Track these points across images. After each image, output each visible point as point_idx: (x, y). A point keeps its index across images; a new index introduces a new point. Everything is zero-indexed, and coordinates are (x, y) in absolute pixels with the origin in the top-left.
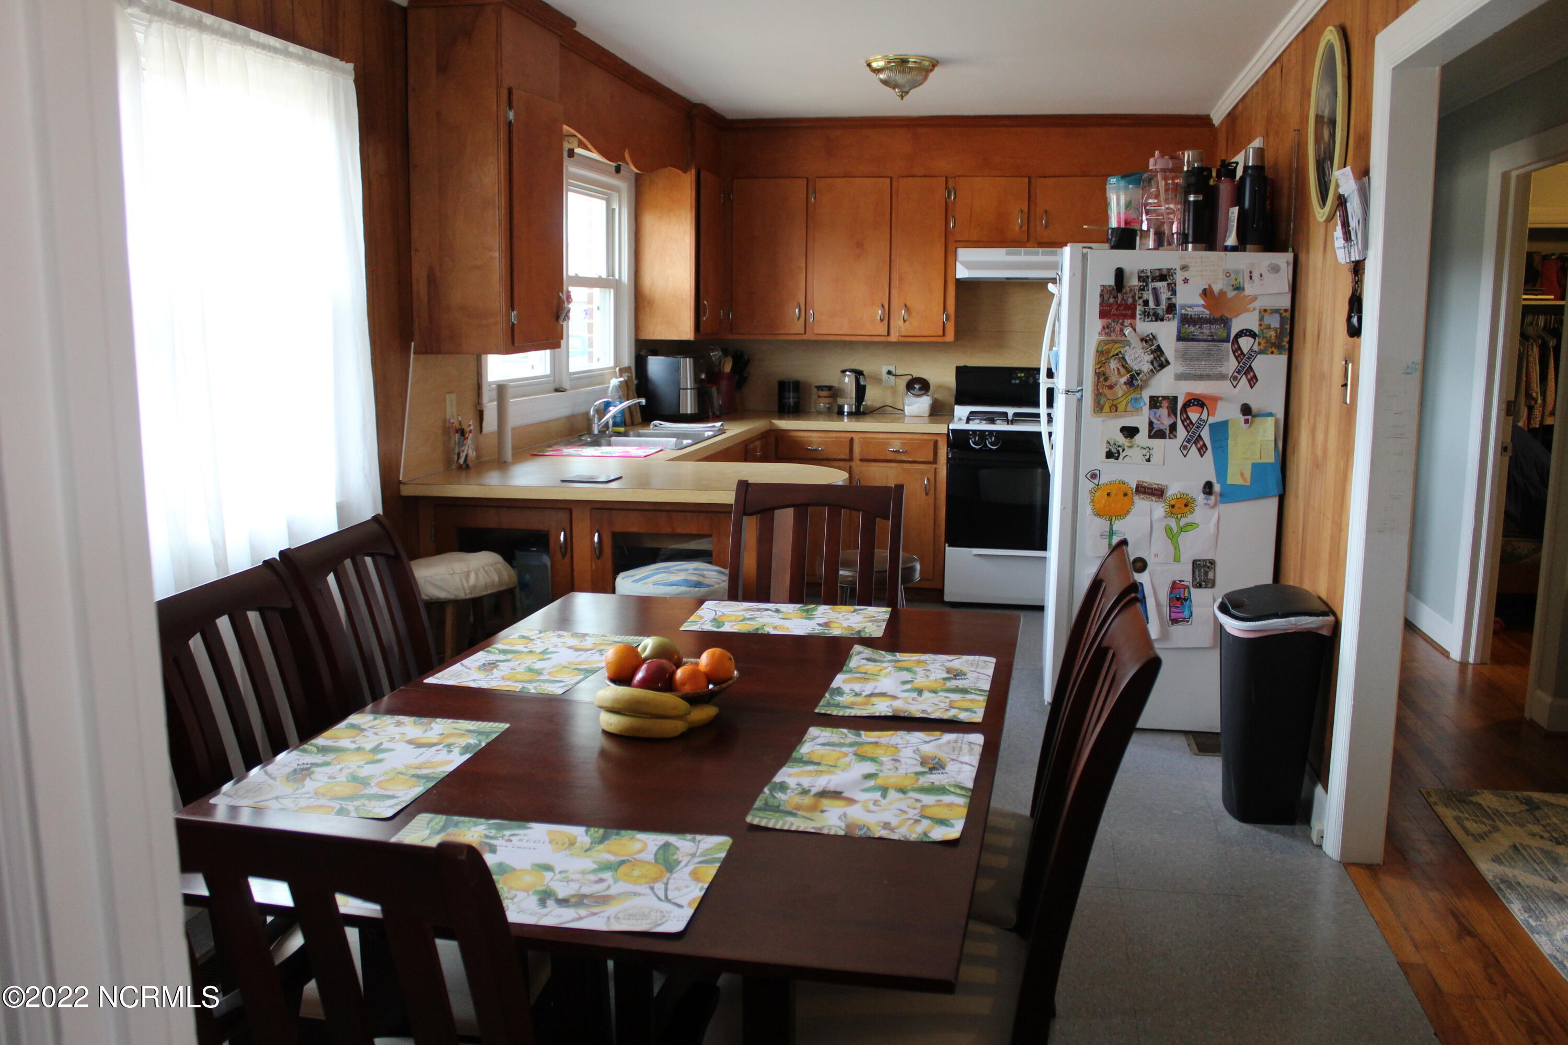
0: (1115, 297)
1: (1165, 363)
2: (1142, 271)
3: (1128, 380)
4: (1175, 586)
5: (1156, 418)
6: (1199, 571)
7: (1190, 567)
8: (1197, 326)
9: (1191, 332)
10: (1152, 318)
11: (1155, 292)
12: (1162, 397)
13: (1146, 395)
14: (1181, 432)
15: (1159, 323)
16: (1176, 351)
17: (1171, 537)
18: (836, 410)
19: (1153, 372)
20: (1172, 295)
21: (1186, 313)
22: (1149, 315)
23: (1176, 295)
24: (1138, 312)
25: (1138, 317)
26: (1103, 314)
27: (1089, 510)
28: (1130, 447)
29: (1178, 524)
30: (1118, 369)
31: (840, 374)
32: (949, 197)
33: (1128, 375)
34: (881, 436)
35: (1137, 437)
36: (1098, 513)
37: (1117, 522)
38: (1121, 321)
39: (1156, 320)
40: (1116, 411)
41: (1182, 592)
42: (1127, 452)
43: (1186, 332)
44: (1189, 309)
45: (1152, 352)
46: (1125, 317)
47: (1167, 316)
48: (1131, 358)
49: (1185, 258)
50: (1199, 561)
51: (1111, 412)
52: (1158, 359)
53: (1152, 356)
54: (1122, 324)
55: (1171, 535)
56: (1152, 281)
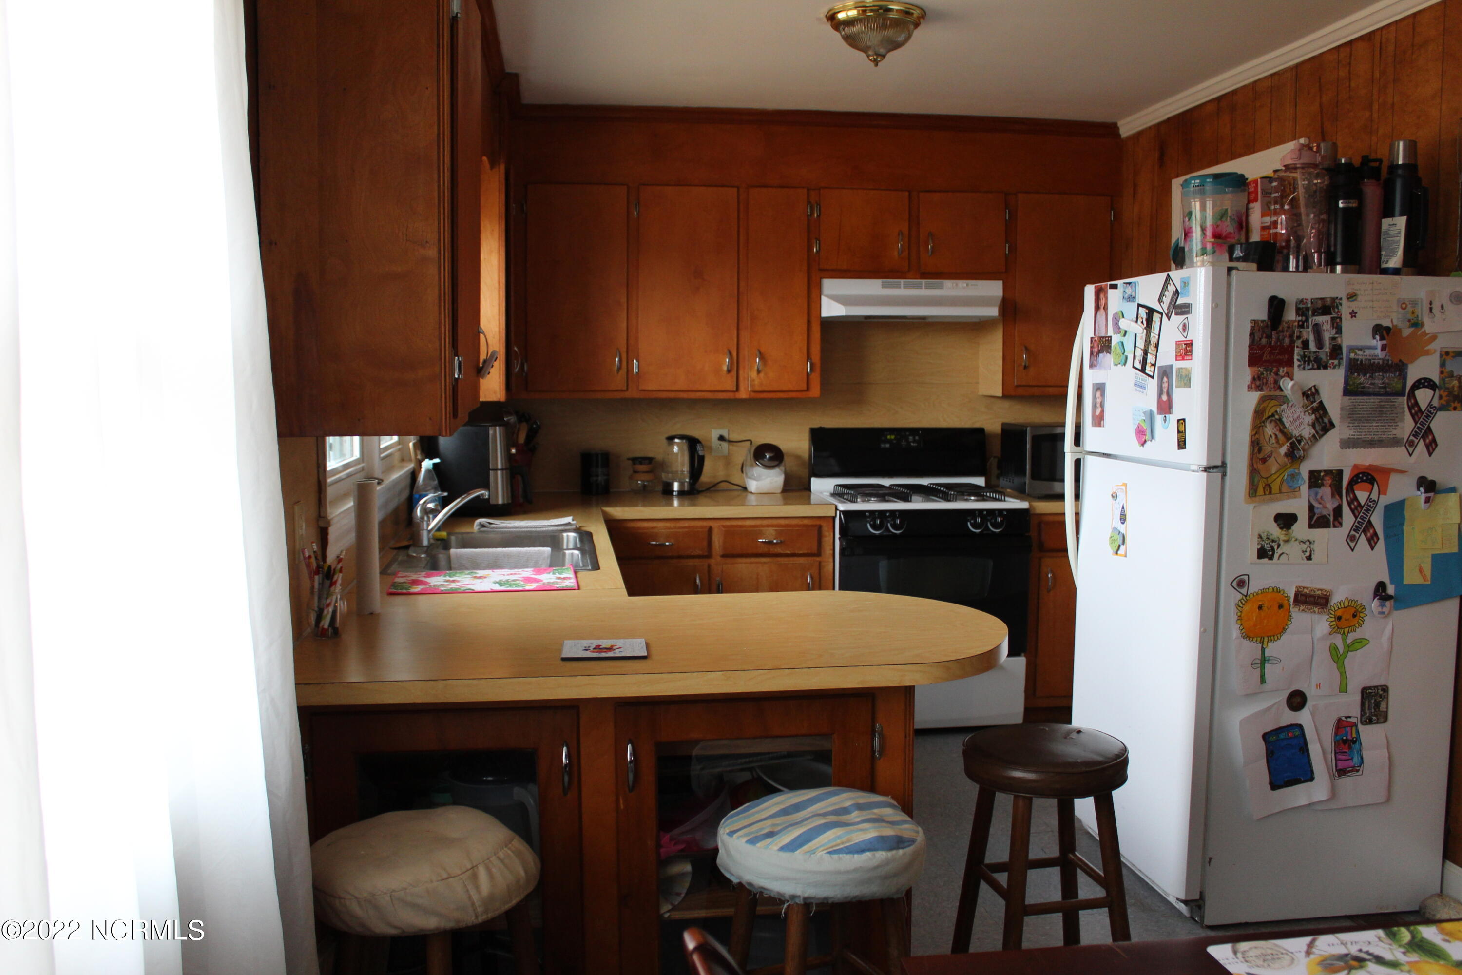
0: (1269, 337)
1: (1328, 425)
2: (1301, 301)
3: (1288, 450)
4: (1341, 725)
5: (1317, 500)
6: (1369, 701)
7: (1358, 697)
8: (1368, 375)
9: (1360, 383)
10: (1313, 365)
11: (1317, 330)
12: (1325, 471)
13: (1305, 469)
14: (1348, 518)
15: (1322, 372)
16: (1342, 409)
17: (1336, 659)
18: (660, 488)
19: (1315, 438)
20: (1337, 333)
21: (1356, 357)
22: (1309, 361)
23: (1341, 333)
24: (1296, 357)
25: (1296, 363)
26: (1253, 360)
27: (1235, 632)
28: (1287, 541)
29: (1344, 641)
30: (1276, 435)
31: (665, 442)
32: (812, 213)
33: (1288, 444)
34: (748, 523)
35: (1295, 527)
36: (1247, 635)
37: (1270, 644)
38: (1275, 369)
39: (1319, 368)
40: (1270, 493)
41: (1350, 732)
42: (1284, 548)
43: (1354, 383)
44: (1360, 353)
45: (1314, 411)
46: (1281, 363)
47: (1331, 361)
48: (1290, 419)
49: (1353, 284)
50: (1370, 688)
51: (1265, 494)
52: (1320, 420)
53: (1313, 416)
54: (1277, 374)
55: (1337, 657)
56: (1313, 315)
